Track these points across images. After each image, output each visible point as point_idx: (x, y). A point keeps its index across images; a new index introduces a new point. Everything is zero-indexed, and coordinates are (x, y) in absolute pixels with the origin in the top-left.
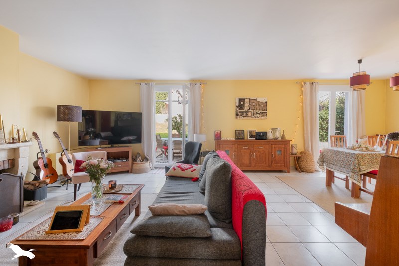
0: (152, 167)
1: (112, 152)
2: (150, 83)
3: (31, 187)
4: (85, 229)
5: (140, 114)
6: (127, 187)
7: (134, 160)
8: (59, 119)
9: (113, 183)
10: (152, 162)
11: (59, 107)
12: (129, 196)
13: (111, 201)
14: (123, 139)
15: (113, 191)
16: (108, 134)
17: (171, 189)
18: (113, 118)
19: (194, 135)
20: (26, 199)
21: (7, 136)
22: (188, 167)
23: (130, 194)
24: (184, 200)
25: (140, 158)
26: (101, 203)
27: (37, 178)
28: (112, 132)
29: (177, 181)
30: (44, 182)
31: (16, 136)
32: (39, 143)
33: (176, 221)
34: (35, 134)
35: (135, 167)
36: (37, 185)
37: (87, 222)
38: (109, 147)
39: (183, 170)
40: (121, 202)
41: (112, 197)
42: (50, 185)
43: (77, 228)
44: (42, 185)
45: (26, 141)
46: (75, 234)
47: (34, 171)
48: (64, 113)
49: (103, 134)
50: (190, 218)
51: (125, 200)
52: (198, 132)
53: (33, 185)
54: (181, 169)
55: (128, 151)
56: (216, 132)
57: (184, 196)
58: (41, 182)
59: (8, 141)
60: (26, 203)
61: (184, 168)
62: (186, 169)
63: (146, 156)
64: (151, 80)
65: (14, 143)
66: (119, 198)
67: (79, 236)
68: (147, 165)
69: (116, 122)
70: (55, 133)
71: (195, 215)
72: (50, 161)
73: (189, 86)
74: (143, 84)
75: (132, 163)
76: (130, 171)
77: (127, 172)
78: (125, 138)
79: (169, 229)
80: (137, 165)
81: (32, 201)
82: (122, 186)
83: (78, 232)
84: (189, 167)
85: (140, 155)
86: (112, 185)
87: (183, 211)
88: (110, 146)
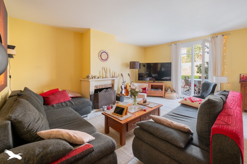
0: (178, 97)
1: (154, 85)
2: (178, 43)
3: (119, 96)
4: (124, 117)
5: (170, 64)
6: (152, 104)
7: (166, 91)
8: (130, 68)
9: (145, 100)
10: (178, 93)
11: (130, 62)
12: (150, 108)
13: (141, 108)
14: (163, 78)
15: (144, 104)
16: (156, 75)
17: (178, 112)
18: (159, 66)
19: (214, 77)
20: (117, 100)
21: (111, 75)
22: (197, 100)
23: (152, 108)
24: (183, 120)
25: (170, 90)
26: (136, 108)
27: (121, 93)
28: (158, 75)
29: (186, 108)
30: (123, 95)
31: (114, 75)
32: (123, 78)
33: (161, 128)
34: (122, 74)
35: (166, 95)
36: (121, 95)
37: (126, 114)
38: (151, 82)
39: (193, 102)
40: (145, 110)
41: (142, 107)
42: (125, 96)
43: (121, 115)
44: (122, 96)
45: (117, 77)
46: (120, 117)
47: (121, 90)
48: (132, 65)
49: (153, 75)
50: (172, 130)
51: (147, 110)
52: (219, 75)
53: (119, 95)
54: (191, 100)
55: (162, 85)
56: (242, 75)
57: (184, 118)
58: (122, 95)
59: (111, 77)
60: (117, 101)
61: (193, 100)
62: (196, 101)
63: (174, 89)
64: (178, 41)
65: (113, 77)
66: (144, 108)
67: (121, 119)
68: (174, 95)
69: (161, 68)
70: (128, 74)
71: (179, 130)
72: (126, 86)
73: (210, 39)
74: (173, 45)
75: (165, 93)
76: (163, 97)
77: (162, 97)
78: (165, 78)
79: (156, 131)
80: (168, 94)
81: (118, 101)
82: (150, 103)
83: (121, 117)
84: (199, 100)
85: (170, 88)
86: (144, 101)
87: (170, 125)
88: (153, 81)
